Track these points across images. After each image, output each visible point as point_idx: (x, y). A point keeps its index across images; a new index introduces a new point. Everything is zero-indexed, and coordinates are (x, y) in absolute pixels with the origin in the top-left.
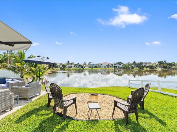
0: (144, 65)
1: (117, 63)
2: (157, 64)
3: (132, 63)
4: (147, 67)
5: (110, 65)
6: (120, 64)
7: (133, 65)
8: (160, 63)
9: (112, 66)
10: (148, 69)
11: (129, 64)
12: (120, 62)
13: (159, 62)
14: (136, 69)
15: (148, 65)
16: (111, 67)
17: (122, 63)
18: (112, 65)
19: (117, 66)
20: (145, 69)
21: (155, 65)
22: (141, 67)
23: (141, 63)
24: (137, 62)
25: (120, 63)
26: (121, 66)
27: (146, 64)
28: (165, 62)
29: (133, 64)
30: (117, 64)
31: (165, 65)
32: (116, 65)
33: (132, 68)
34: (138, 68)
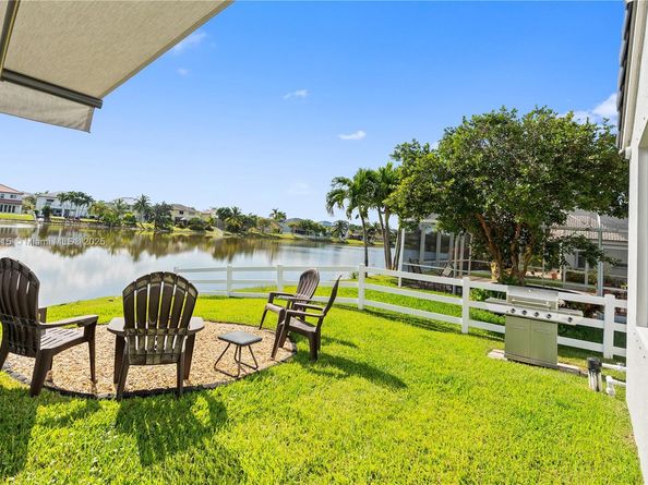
0: (175, 215)
1: (63, 195)
2: (215, 216)
3: (132, 203)
4: (183, 224)
5: (18, 198)
6: (78, 202)
7: (135, 214)
8: (224, 214)
9: (28, 203)
10: (187, 232)
11: (120, 208)
12: (82, 195)
13: (219, 211)
14: (145, 229)
15: (187, 217)
16: (25, 210)
17: (88, 200)
18: (33, 200)
19: (59, 211)
20: (177, 231)
21: (207, 219)
22: (164, 221)
23: (166, 209)
24: (153, 202)
25: (79, 199)
26: (82, 210)
27: (181, 213)
28: (235, 211)
29: (136, 207)
30: (63, 198)
31: (234, 222)
32: (56, 205)
33: (132, 221)
34: (152, 226)
